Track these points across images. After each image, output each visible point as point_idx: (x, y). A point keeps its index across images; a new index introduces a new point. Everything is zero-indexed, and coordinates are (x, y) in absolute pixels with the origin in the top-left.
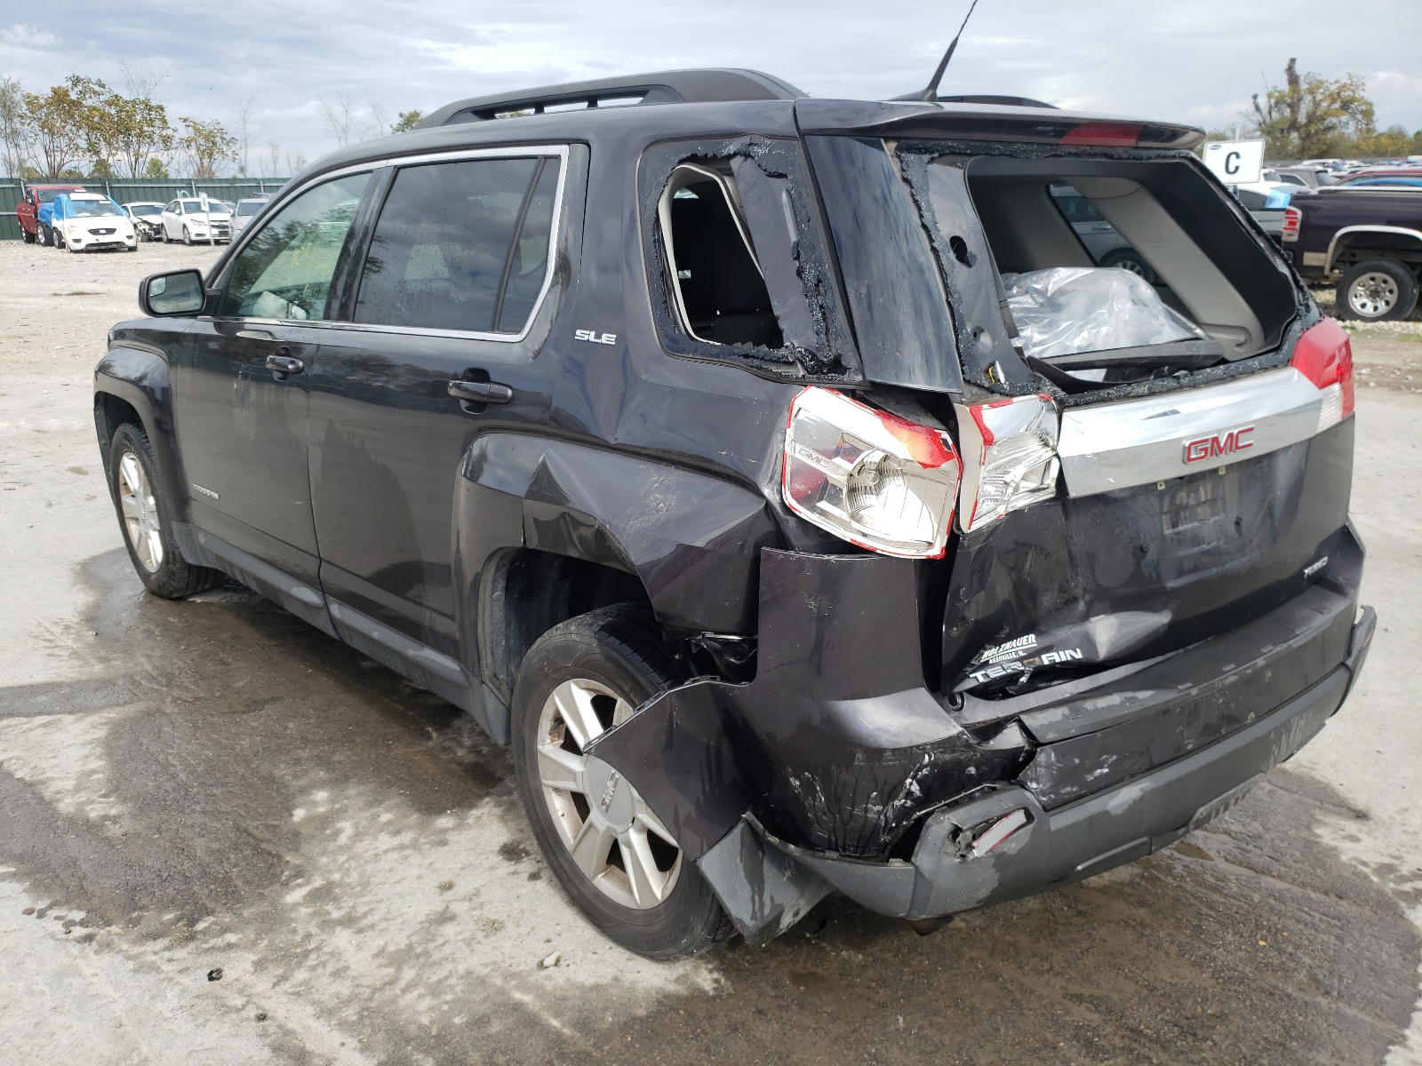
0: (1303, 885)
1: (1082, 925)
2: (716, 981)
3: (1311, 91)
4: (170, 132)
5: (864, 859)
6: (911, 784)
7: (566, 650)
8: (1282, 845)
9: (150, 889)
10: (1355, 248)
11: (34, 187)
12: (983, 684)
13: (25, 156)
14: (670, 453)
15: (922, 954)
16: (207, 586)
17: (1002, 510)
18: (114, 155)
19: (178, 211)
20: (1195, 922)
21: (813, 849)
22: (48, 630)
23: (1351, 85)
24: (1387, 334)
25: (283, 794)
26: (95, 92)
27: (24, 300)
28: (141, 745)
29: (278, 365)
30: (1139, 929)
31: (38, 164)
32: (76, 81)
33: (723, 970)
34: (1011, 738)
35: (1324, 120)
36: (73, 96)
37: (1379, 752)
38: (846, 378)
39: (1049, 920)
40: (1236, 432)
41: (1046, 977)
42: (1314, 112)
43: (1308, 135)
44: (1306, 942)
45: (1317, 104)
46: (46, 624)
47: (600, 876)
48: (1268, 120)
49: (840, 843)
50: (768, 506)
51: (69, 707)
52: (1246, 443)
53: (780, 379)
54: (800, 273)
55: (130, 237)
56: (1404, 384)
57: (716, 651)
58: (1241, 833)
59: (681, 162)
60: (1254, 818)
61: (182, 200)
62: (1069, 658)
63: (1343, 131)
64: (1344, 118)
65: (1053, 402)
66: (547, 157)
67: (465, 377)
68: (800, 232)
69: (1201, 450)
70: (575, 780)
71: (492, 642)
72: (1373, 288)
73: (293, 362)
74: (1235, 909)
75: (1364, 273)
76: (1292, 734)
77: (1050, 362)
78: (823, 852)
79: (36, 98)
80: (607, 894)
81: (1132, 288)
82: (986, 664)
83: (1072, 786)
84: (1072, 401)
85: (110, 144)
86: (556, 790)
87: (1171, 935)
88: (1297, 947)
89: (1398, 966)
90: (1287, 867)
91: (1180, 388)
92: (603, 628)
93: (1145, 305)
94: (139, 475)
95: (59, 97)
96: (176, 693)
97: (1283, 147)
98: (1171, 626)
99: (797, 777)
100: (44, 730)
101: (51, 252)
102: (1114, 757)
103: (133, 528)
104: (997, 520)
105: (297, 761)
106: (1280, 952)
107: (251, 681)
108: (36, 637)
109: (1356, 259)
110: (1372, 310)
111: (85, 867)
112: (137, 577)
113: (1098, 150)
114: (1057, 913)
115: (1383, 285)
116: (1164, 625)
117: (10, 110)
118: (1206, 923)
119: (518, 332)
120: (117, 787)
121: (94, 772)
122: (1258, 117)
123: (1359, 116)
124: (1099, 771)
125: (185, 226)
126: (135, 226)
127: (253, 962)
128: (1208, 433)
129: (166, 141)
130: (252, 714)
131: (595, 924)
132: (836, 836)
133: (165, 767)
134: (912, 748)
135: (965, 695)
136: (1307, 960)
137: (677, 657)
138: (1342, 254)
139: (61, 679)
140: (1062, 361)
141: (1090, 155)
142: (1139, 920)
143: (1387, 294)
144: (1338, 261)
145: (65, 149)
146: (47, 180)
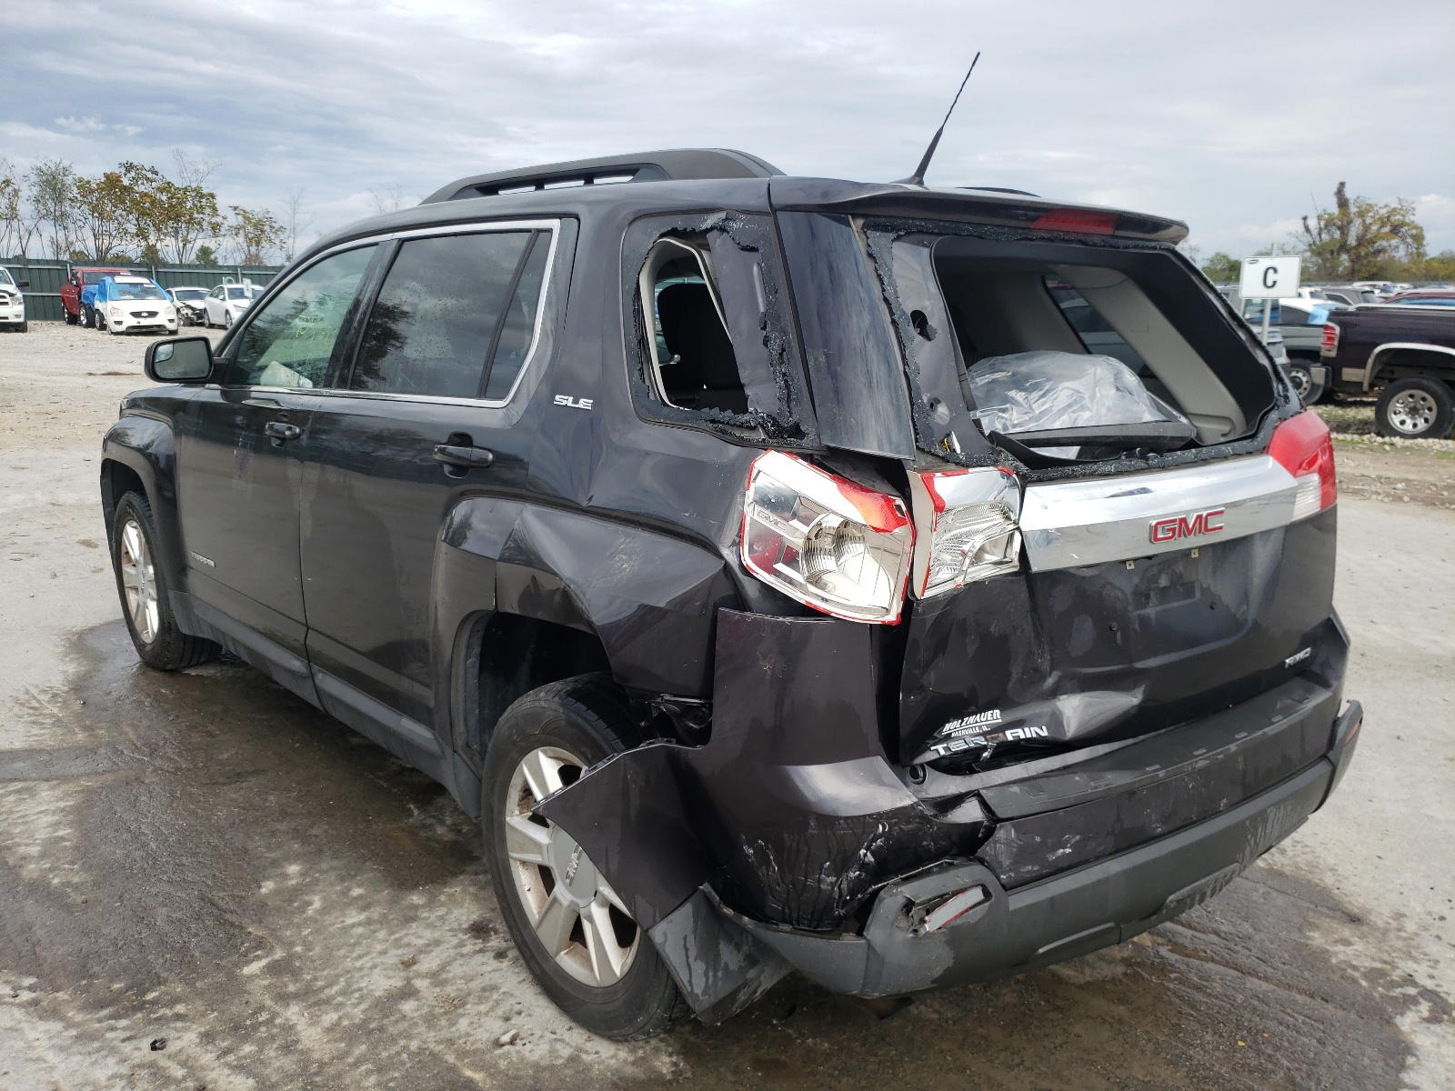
0: (1289, 987)
1: (1058, 1020)
2: (675, 1064)
3: (1361, 214)
4: (219, 219)
5: (818, 932)
6: (865, 855)
7: (533, 718)
8: (1272, 946)
9: (104, 957)
10: (1394, 365)
11: (80, 270)
12: (944, 757)
13: (72, 238)
14: (637, 514)
15: (889, 1044)
16: (203, 659)
17: (960, 580)
18: (161, 240)
19: (221, 297)
20: (1175, 1021)
21: (768, 922)
22: (35, 698)
23: (1400, 209)
24: (1426, 451)
25: (254, 866)
26: (148, 179)
27: (59, 379)
28: (115, 814)
29: (277, 431)
30: (1116, 1026)
31: (86, 247)
32: (129, 167)
33: (684, 1054)
34: (970, 813)
35: (1374, 243)
36: (126, 182)
37: (1379, 857)
38: (804, 442)
39: (1024, 1014)
40: (1205, 514)
41: (1016, 1071)
42: (1364, 236)
43: (1358, 257)
44: (1286, 1044)
45: (1366, 228)
46: (35, 692)
47: (563, 953)
48: (1318, 242)
49: (795, 915)
50: (727, 567)
51: (45, 775)
52: (1217, 525)
53: (741, 443)
54: (766, 342)
55: (171, 321)
56: (1438, 500)
57: (675, 714)
58: (1231, 934)
59: (662, 236)
60: (1246, 919)
61: (227, 286)
62: (1034, 735)
63: (1394, 254)
64: (1394, 242)
65: (1014, 476)
66: (539, 231)
67: (450, 442)
68: (768, 304)
69: (1168, 530)
70: (541, 853)
71: (465, 710)
72: (1412, 405)
73: (290, 429)
74: (1216, 1009)
75: (1404, 390)
76: (1269, 826)
77: (1014, 438)
78: (777, 924)
79: (89, 182)
80: (570, 973)
81: (1117, 376)
82: (948, 737)
83: (1033, 865)
84: (1035, 476)
85: (159, 230)
86: (524, 863)
87: (1147, 1032)
88: (1278, 1048)
89: (1379, 1071)
90: (1275, 969)
91: (1149, 469)
92: (570, 694)
93: (1130, 393)
94: (140, 542)
95: (112, 181)
96: (158, 763)
97: (1334, 268)
98: (1141, 708)
99: (750, 846)
100: (17, 796)
101: (93, 333)
102: (1078, 837)
103: (133, 598)
104: (954, 589)
105: (273, 834)
106: (1259, 1053)
107: (237, 753)
108: (21, 704)
109: (1395, 376)
110: (1411, 426)
111: (40, 932)
112: (134, 648)
113: (1072, 237)
114: (1033, 1008)
115: (1422, 402)
116: (1133, 707)
117: (60, 193)
118: (1186, 1022)
119: (501, 398)
120: (83, 852)
121: (62, 839)
122: (1308, 239)
123: (1409, 240)
124: (1061, 851)
125: (227, 312)
126: (178, 310)
127: (200, 1033)
128: (1176, 513)
129: (215, 228)
130: (233, 786)
131: (556, 1003)
132: (789, 908)
133: (136, 837)
134: (864, 816)
135: (926, 767)
136: (1286, 1063)
137: (643, 724)
138: (1380, 371)
139: (42, 746)
140: (1026, 437)
141: (1064, 240)
142: (1117, 1017)
143: (1426, 411)
144: (1376, 378)
145: (114, 233)
146: (94, 263)
